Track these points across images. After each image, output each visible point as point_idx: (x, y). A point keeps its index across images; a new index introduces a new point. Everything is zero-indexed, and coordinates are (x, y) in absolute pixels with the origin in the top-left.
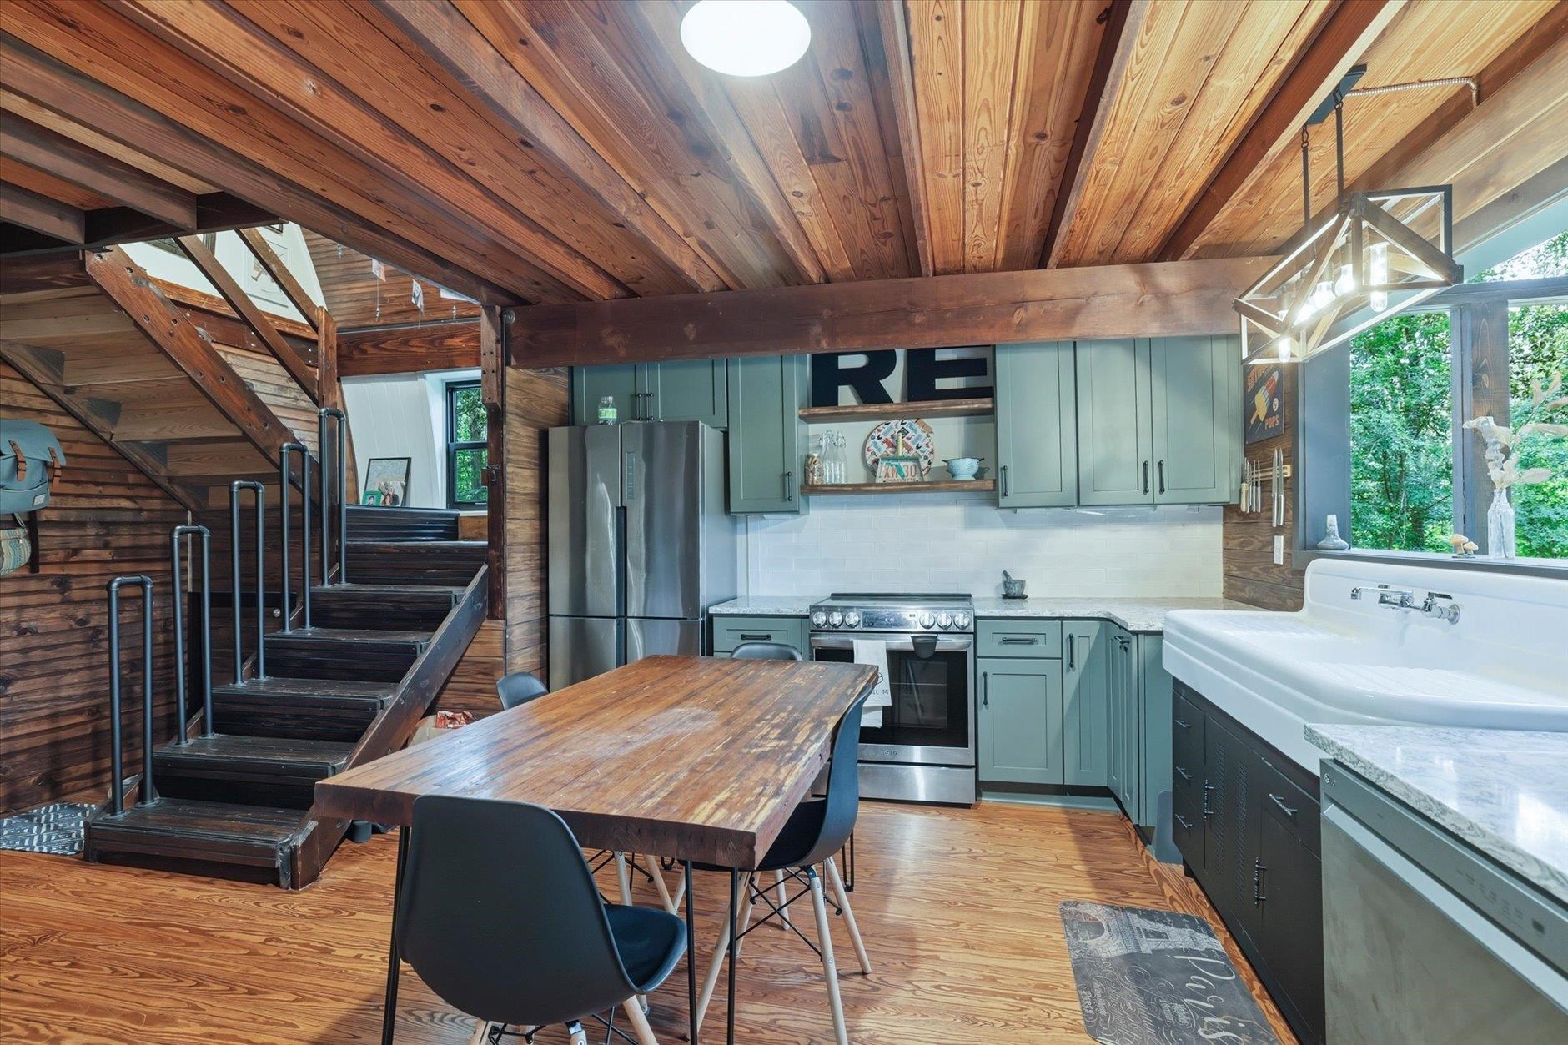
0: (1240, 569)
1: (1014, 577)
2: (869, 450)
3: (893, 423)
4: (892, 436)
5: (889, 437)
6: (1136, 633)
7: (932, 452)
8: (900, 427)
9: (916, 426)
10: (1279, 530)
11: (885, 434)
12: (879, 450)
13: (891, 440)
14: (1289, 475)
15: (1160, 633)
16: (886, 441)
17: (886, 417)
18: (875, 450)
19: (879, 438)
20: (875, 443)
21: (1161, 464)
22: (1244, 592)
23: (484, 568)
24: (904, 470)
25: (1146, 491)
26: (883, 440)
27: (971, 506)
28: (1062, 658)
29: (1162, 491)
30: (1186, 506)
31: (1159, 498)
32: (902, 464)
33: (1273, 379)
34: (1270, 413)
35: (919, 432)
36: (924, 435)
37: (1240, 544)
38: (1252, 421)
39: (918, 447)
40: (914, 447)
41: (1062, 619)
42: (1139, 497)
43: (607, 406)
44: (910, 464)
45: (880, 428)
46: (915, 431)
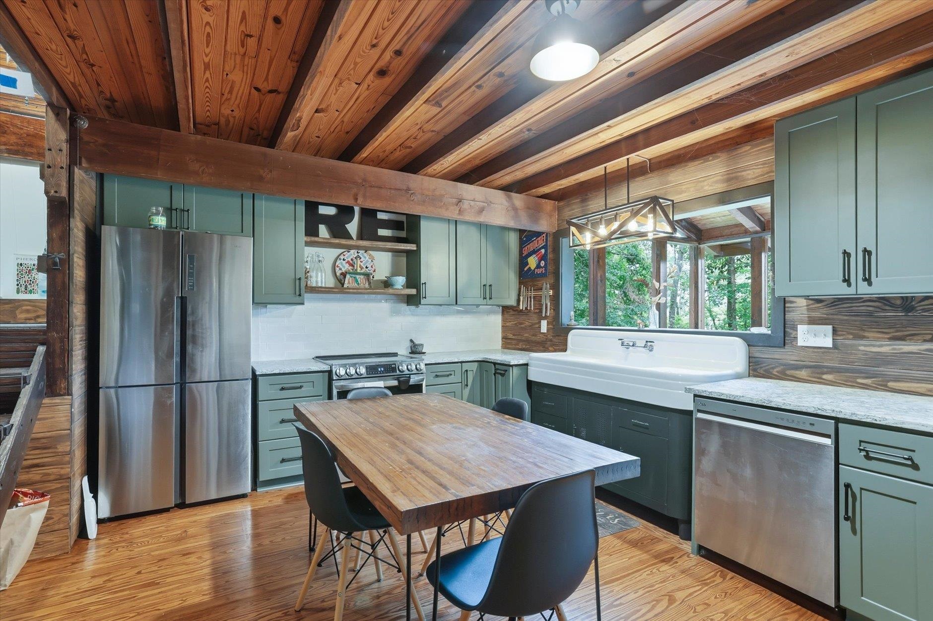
0: (514, 335)
1: (417, 342)
2: (338, 267)
3: (352, 251)
4: (352, 260)
5: (350, 260)
6: (512, 366)
7: (374, 271)
8: (356, 255)
9: (365, 255)
10: (546, 318)
11: (347, 258)
12: (344, 267)
13: (351, 262)
14: (551, 294)
15: (527, 365)
16: (348, 262)
17: (349, 248)
18: (341, 267)
19: (344, 260)
20: (342, 263)
21: (490, 286)
22: (518, 345)
23: (41, 349)
24: (359, 280)
25: (485, 298)
26: (346, 261)
27: (394, 303)
28: (461, 383)
29: (490, 298)
30: (491, 306)
31: (490, 302)
32: (358, 277)
33: (541, 252)
34: (538, 266)
35: (367, 258)
36: (370, 260)
37: (515, 324)
38: (526, 269)
39: (367, 268)
40: (365, 267)
41: (462, 362)
42: (480, 301)
43: (157, 214)
44: (362, 277)
45: (344, 254)
46: (365, 258)
